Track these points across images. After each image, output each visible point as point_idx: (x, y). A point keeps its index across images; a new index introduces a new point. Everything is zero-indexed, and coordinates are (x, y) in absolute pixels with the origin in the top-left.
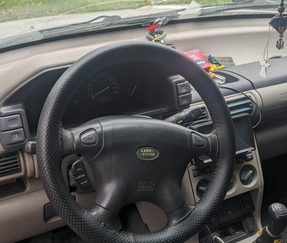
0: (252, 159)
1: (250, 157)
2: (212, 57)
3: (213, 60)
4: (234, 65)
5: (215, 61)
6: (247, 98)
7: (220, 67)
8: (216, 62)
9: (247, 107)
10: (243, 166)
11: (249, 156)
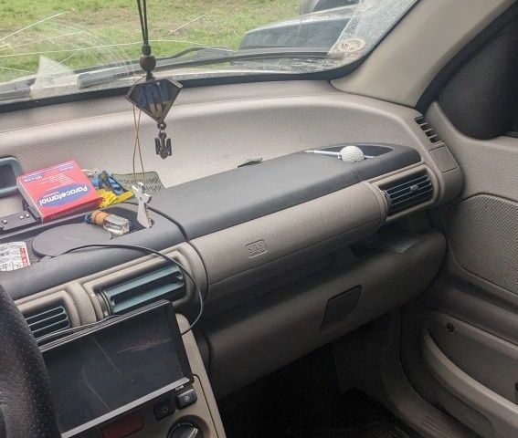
0: (193, 401)
1: (187, 398)
2: (110, 174)
3: (111, 181)
4: (161, 187)
5: (116, 183)
6: (169, 263)
7: (124, 196)
8: (117, 186)
9: (174, 282)
10: (174, 421)
11: (186, 395)
